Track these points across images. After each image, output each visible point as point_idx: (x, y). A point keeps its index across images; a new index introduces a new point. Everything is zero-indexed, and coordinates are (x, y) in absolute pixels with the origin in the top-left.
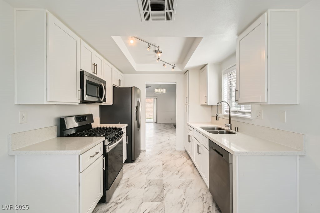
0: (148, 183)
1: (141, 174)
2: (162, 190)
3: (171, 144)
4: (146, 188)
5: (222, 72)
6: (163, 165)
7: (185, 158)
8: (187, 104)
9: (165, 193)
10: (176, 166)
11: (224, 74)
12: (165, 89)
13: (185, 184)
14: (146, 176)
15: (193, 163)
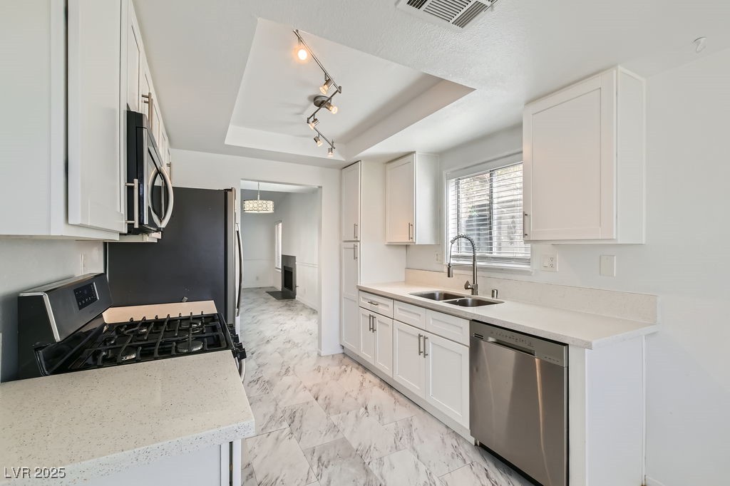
0: (316, 459)
1: (277, 439)
2: (364, 468)
3: (296, 342)
4: (319, 476)
5: (444, 173)
6: (317, 399)
7: (354, 370)
8: (358, 241)
9: (376, 472)
10: (350, 396)
11: (449, 178)
12: (271, 202)
13: (402, 435)
14: (294, 441)
15: (381, 380)
